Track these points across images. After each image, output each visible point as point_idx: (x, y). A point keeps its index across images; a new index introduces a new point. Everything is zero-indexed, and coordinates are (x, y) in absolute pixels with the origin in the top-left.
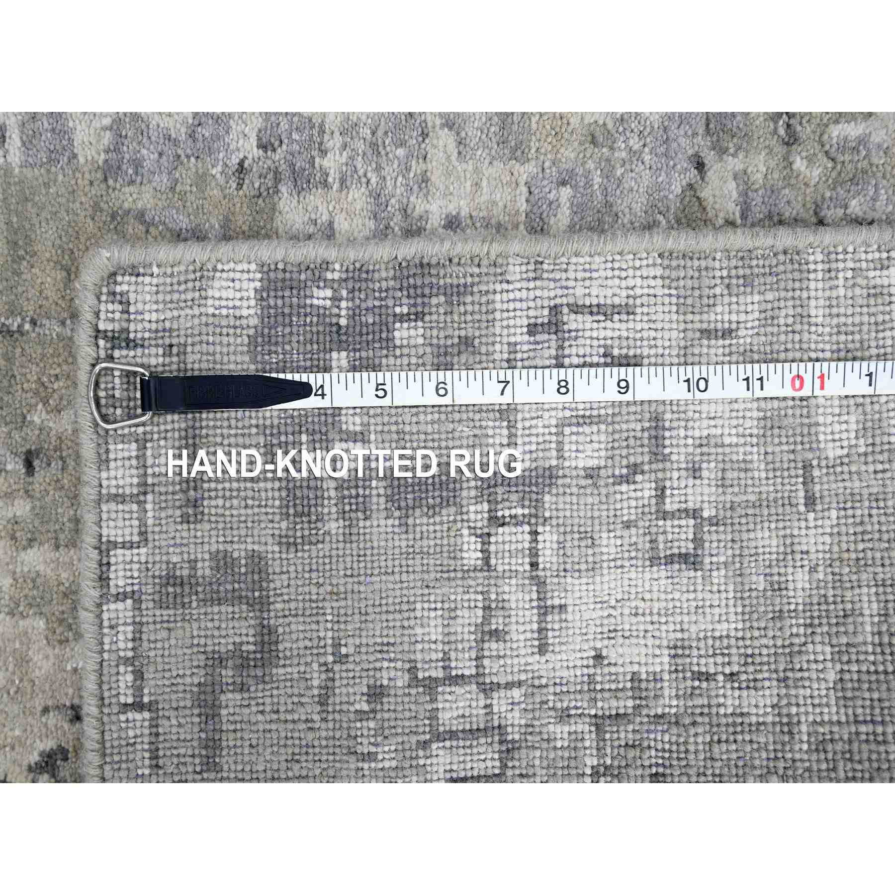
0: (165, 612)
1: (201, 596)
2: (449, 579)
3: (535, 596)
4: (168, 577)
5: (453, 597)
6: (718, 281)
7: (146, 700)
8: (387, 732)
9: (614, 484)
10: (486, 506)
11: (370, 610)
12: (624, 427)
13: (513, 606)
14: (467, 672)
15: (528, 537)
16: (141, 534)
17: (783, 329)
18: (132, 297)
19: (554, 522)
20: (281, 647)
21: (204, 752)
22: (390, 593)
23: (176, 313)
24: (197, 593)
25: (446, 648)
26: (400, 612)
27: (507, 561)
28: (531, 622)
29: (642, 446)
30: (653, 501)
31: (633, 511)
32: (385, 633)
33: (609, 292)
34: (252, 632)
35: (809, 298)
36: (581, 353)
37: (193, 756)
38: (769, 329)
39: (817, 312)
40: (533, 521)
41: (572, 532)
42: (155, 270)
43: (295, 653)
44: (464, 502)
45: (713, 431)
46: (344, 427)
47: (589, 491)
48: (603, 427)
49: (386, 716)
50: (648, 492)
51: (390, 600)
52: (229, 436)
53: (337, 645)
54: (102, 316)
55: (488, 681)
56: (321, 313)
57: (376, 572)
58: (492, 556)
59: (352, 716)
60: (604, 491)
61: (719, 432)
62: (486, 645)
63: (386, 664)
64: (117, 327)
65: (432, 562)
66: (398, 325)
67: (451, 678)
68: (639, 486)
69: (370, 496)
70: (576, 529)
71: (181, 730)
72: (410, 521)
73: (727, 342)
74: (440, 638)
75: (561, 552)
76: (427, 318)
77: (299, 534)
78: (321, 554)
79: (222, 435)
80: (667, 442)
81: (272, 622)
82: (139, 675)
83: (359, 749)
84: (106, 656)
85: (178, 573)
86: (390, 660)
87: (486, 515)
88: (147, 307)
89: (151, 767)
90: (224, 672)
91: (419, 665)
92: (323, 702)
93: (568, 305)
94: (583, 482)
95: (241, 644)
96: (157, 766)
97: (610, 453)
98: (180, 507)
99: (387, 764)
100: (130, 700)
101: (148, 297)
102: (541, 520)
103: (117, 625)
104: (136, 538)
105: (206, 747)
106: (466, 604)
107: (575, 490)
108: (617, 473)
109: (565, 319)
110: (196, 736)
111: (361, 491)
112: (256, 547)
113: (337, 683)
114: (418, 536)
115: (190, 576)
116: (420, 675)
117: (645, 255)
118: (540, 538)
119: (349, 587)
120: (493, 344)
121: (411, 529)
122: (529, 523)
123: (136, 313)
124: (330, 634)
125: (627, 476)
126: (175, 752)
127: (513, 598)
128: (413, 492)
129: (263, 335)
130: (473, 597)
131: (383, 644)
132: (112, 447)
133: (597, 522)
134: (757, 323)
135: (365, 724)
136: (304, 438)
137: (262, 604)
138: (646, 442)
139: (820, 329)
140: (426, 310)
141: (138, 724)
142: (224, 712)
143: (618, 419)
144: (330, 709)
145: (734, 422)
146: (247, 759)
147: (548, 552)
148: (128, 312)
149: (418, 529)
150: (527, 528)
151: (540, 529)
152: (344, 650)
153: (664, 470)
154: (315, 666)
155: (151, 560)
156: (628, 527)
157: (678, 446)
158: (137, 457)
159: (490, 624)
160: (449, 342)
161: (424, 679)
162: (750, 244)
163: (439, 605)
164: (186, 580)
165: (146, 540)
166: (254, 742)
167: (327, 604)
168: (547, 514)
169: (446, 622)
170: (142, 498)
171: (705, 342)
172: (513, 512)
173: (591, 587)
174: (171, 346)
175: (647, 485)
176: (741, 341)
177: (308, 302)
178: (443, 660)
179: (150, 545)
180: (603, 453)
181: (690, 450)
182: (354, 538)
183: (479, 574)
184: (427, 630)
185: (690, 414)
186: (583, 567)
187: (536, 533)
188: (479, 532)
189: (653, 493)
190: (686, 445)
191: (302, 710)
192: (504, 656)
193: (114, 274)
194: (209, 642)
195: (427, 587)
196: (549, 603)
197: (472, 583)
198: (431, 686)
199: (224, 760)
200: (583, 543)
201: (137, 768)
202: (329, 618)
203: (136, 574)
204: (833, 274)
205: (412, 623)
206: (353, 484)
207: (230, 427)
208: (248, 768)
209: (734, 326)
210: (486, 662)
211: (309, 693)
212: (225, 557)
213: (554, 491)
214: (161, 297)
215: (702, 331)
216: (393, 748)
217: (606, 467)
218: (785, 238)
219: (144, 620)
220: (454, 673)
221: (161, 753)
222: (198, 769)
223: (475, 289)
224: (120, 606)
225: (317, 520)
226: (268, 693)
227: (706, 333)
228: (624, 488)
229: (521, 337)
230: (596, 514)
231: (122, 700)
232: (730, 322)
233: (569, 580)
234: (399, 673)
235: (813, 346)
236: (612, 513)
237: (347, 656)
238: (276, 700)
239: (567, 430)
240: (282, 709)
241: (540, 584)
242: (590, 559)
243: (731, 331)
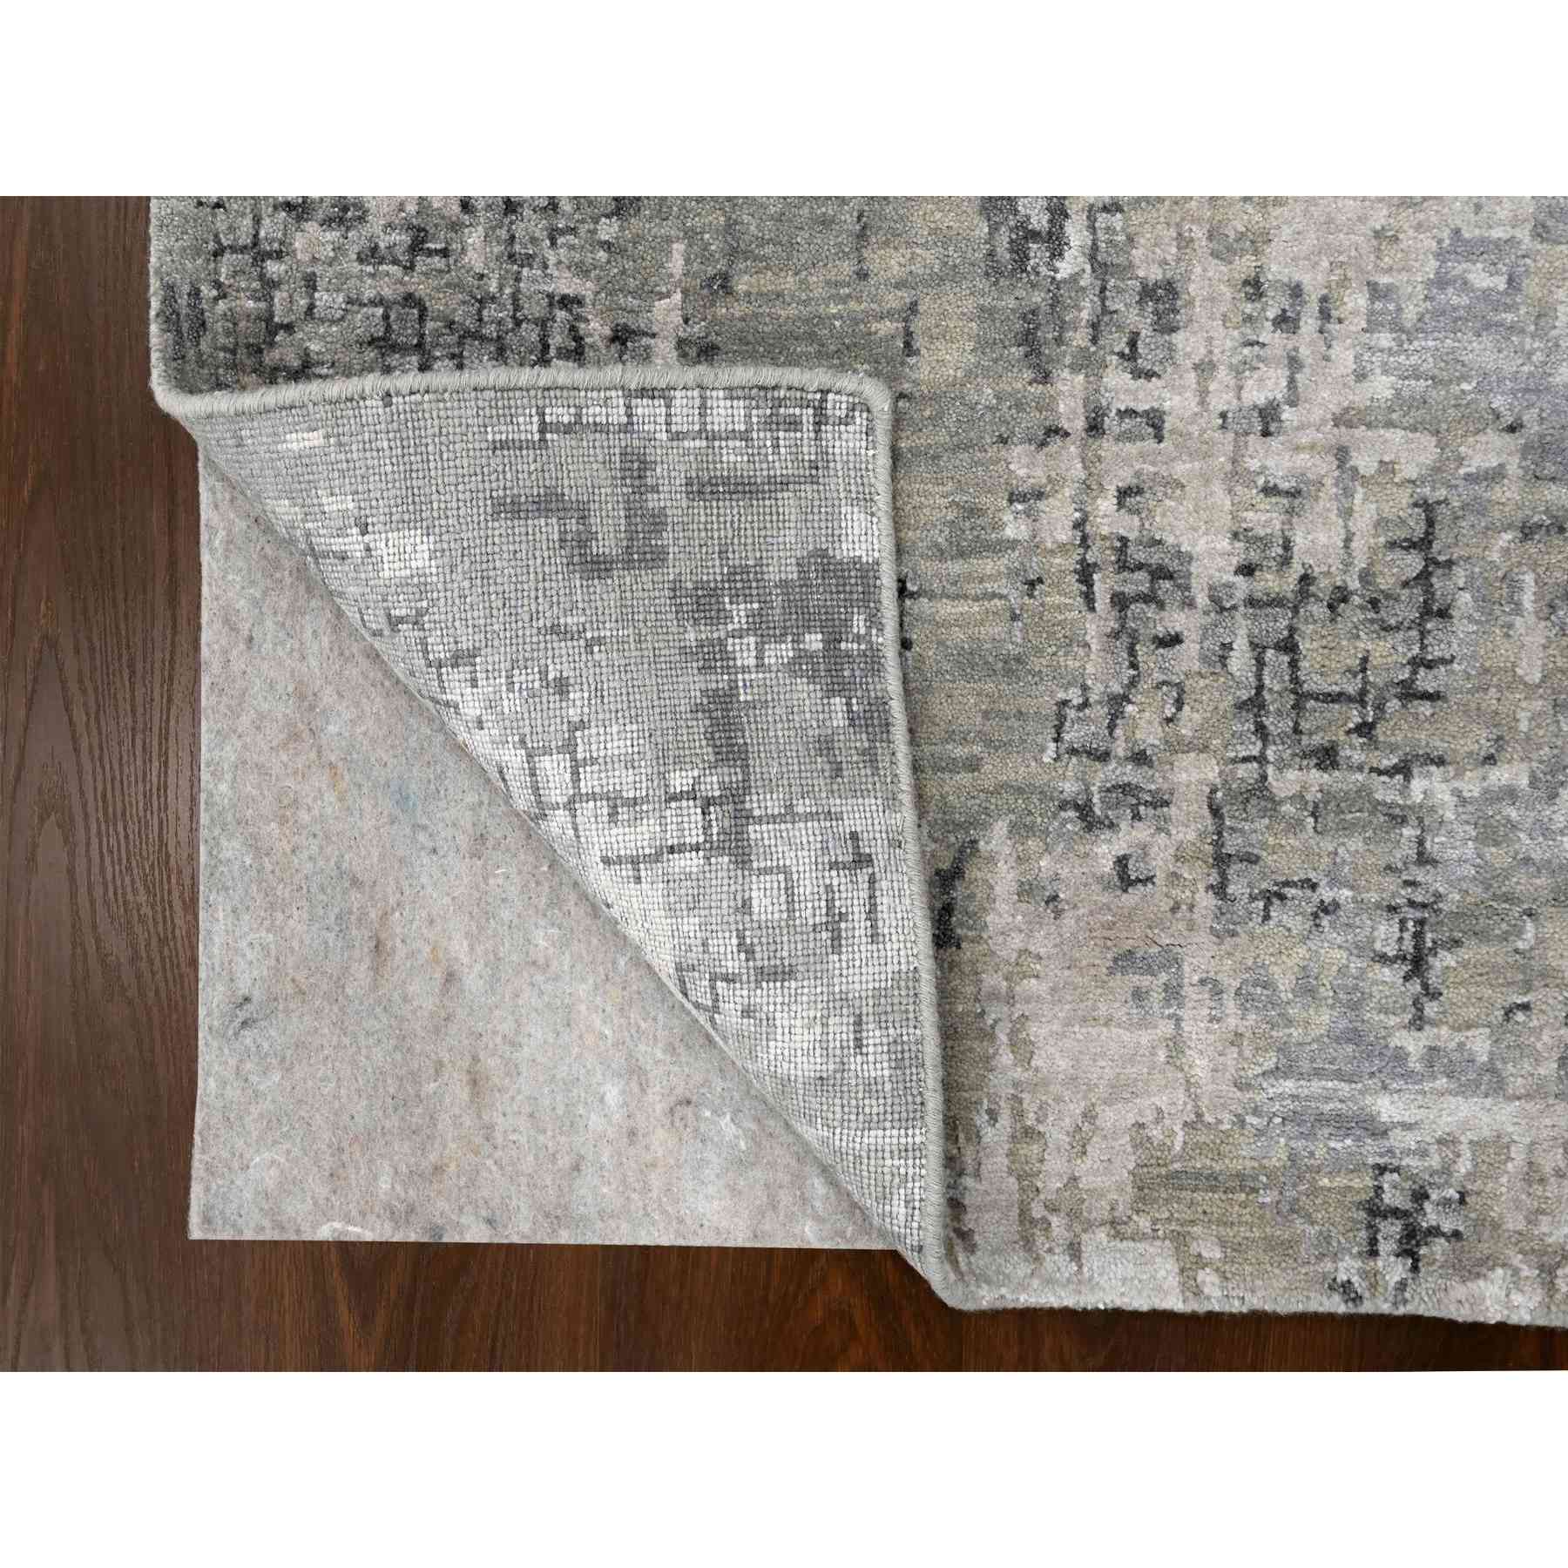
0: (618, 459)
1: (632, 498)
2: (658, 758)
3: (647, 851)
4: (645, 462)
5: (643, 763)
6: (899, 1031)
7: (549, 436)
8: (531, 701)
9: (737, 930)
10: (717, 794)
11: (629, 676)
12: (785, 939)
13: (638, 830)
14: (582, 784)
15: (694, 841)
16: (678, 433)
17: (861, 1103)
18: (851, 428)
19: (707, 868)
20: (596, 581)
21: (508, 500)
22: (644, 696)
23: (840, 474)
24: (634, 493)
25: (601, 760)
26: (629, 707)
27: (674, 819)
28: (626, 848)
29: (769, 959)
30: (724, 970)
31: (716, 949)
32: (612, 692)
33: (886, 916)
34: (607, 551)
35: (884, 1129)
36: (843, 888)
37: (505, 489)
38: (861, 1087)
39: (873, 1137)
40: (708, 845)
41: (699, 887)
42: (871, 453)
43: (592, 597)
44: (719, 770)
45: (779, 1031)
46: (767, 646)
47: (732, 904)
48: (785, 915)
49: (544, 699)
50: (732, 965)
51: (638, 697)
52: (752, 528)
53: (600, 641)
54: (837, 397)
55: (577, 806)
56: (847, 623)
57: (659, 680)
58: (678, 804)
59: (543, 662)
60: (732, 919)
61: (779, 1037)
62: (605, 803)
63: (586, 695)
64: (829, 412)
65: (671, 738)
66: (844, 700)
67: (577, 767)
68: (736, 955)
69: (716, 673)
70: (701, 890)
71: (526, 476)
72: (700, 715)
73: (851, 1044)
74: (609, 753)
75: (683, 877)
76: (851, 730)
77: (684, 600)
78: (669, 624)
79: (753, 522)
80: (771, 984)
81: (615, 572)
82: (568, 429)
83: (516, 672)
84: (583, 394)
85: (648, 473)
86: (589, 699)
87: (710, 794)
88: (844, 444)
89: (494, 441)
90: (573, 521)
91: (586, 732)
92: (554, 629)
93: (874, 873)
94: (739, 897)
95: (597, 540)
96: (495, 448)
97: (763, 925)
98: (698, 477)
99: (506, 703)
100: (548, 419)
101: (851, 445)
102: (708, 854)
103: (607, 407)
104: (674, 428)
105: (513, 502)
106: (637, 779)
107: (733, 888)
108: (748, 933)
109: (864, 870)
110: (522, 492)
111: (718, 664)
112: (671, 556)
113: (569, 643)
114: (690, 724)
115: (646, 485)
116: (578, 734)
117: (915, 952)
118: (694, 853)
119: (646, 653)
120: (840, 797)
121: (694, 715)
122: (705, 841)
123: (840, 433)
124: (608, 634)
125: (744, 944)
126: (507, 468)
127: (645, 828)
128: (723, 717)
129: (829, 563)
130: (644, 785)
131: (602, 690)
132: (741, 402)
133: (707, 912)
134: (866, 1075)
135: (537, 676)
136: (756, 606)
137: (629, 564)
138: (772, 963)
139: (858, 1140)
140: (857, 729)
141: (529, 427)
142: (543, 521)
143: (792, 929)
144: (548, 637)
145: (786, 1053)
146: (505, 548)
147: (682, 863)
148: (840, 424)
149: (695, 723)
150: (701, 839)
151: (701, 853)
152: (596, 649)
153: (749, 982)
154: (582, 619)
155: (658, 443)
156: (703, 945)
157: (768, 996)
158: (734, 431)
159: (623, 806)
160: (837, 753)
161: (575, 738)
162: (928, 1063)
163: (636, 749)
164: (643, 482)
165: (672, 440)
166: (518, 555)
167: (631, 630)
168: (713, 860)
169: (622, 758)
170: (704, 435)
171: (851, 1020)
172: (714, 823)
173: (656, 906)
174: (817, 468)
175: (737, 965)
176: (852, 1059)
177: (856, 610)
178: (591, 757)
179: (669, 444)
180: (763, 917)
181: (765, 1008)
182: (683, 657)
183: (662, 792)
184: (615, 737)
185: (793, 1007)
186: (672, 899)
187: (698, 850)
188: (697, 787)
189: (730, 971)
190: (768, 1003)
191: (547, 607)
192: (597, 822)
193: (868, 411)
194: (597, 505)
195: (650, 736)
196: (642, 866)
197: (655, 783)
198: (569, 747)
199: (503, 523)
200: (690, 898)
201: (493, 427)
202: (620, 633)
203: (646, 428)
204: (903, 1154)
205: (621, 721)
206: (724, 656)
207: (759, 529)
208: (497, 549)
209: (864, 1050)
210: (591, 804)
211: (561, 614)
212: (661, 523)
213: (732, 866)
214: (852, 458)
215: (860, 1016)
216: (518, 709)
217: (752, 921)
218: (934, 1101)
219: (611, 436)
220: (581, 770)
221: (506, 452)
222: (494, 494)
223: (876, 778)
224: (622, 410)
225: (695, 620)
226: (559, 569)
227: (858, 1023)
228: (735, 941)
229: (848, 825)
230: (714, 912)
231: (548, 411)
232: (867, 1046)
233: (661, 885)
234: (579, 711)
235: (846, 1131)
236: (714, 927)
237: (592, 653)
238: (554, 577)
239: (781, 877)
240: (547, 584)
241: (657, 857)
242: (678, 906)
243: (860, 1047)
